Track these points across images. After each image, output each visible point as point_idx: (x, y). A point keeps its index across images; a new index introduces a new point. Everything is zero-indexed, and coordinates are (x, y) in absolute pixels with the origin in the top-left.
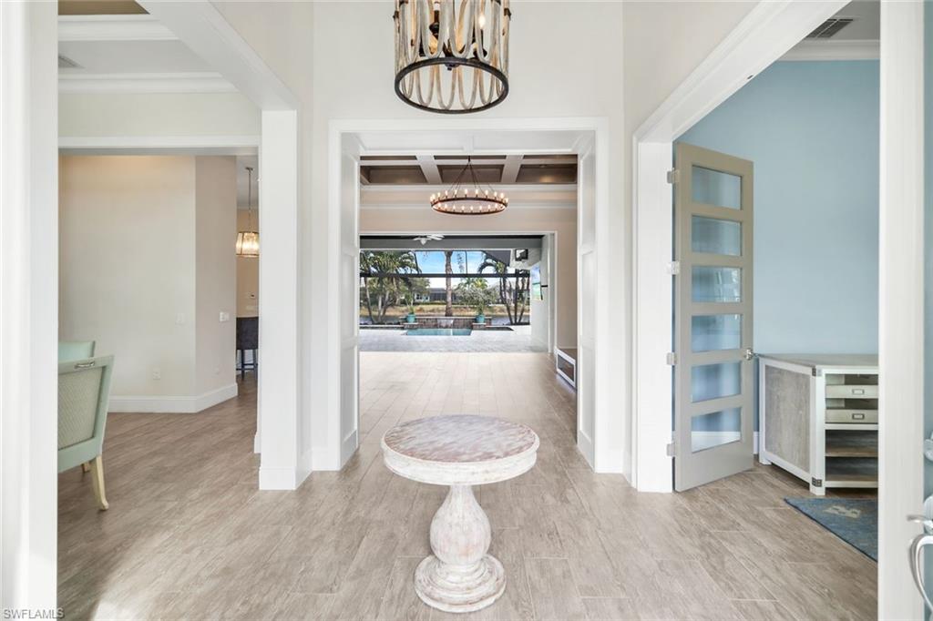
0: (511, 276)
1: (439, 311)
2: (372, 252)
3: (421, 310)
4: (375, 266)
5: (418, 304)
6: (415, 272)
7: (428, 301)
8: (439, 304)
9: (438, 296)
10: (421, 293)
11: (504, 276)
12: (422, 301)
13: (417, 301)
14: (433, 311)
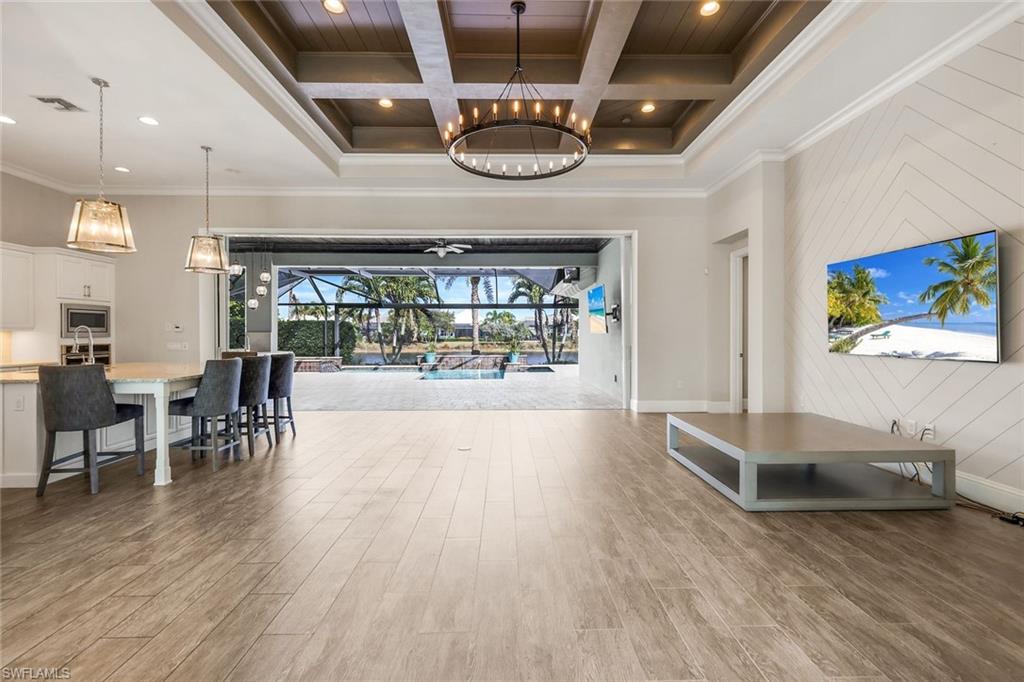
0: (548, 306)
1: (464, 348)
2: (384, 279)
3: (446, 347)
4: (388, 296)
5: (443, 340)
6: (435, 302)
7: (453, 337)
8: (464, 340)
9: (464, 332)
10: (446, 329)
11: (539, 307)
12: (447, 337)
13: (441, 337)
14: (458, 348)
